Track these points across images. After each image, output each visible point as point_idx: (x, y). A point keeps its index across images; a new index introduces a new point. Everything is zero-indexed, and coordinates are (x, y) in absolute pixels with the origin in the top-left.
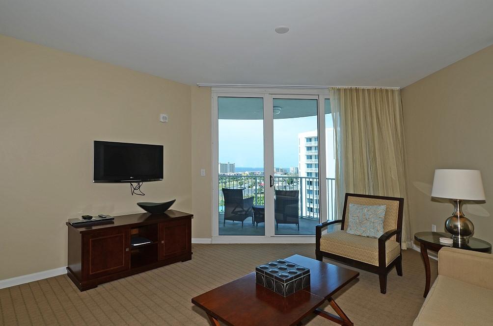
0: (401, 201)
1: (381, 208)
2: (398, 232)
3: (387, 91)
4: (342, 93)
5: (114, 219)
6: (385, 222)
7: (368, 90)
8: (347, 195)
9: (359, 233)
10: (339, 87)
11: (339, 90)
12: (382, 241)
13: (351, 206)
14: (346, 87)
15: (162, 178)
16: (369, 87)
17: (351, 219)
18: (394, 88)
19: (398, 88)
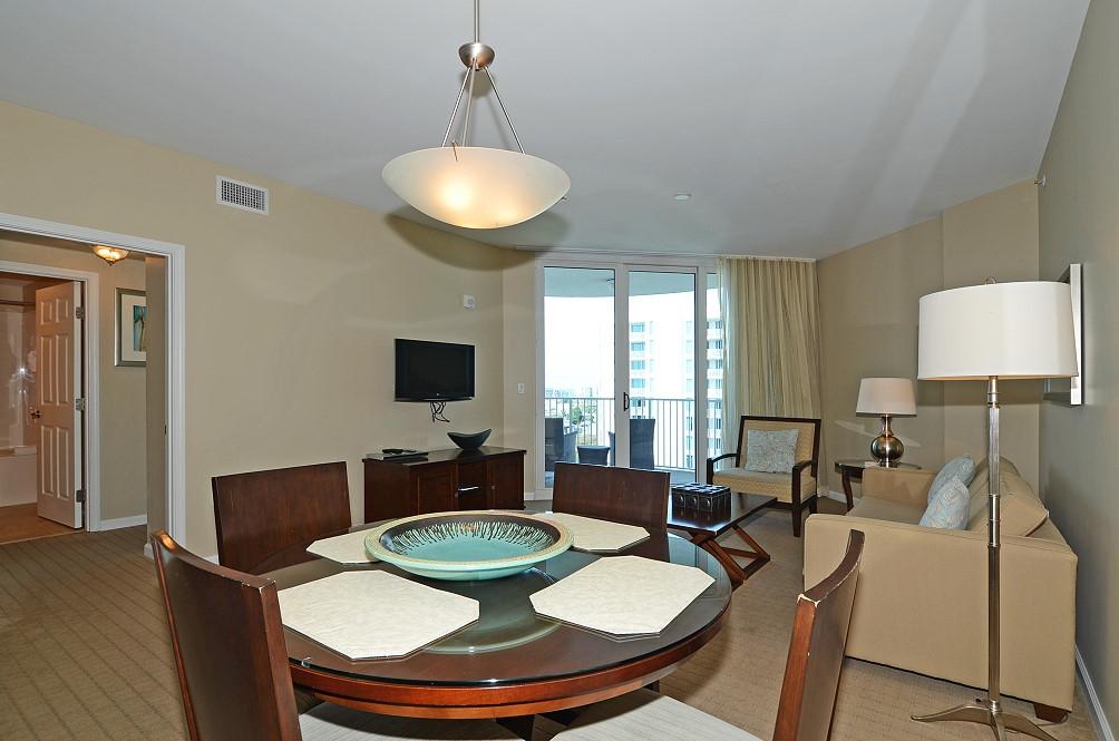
0: (818, 423)
1: (792, 433)
2: (814, 464)
3: (797, 263)
4: (734, 265)
5: (427, 454)
6: (797, 451)
7: (772, 262)
8: (744, 418)
9: (761, 468)
10: (731, 256)
11: (730, 261)
12: (797, 471)
13: (749, 433)
14: (740, 257)
15: (473, 396)
16: (772, 258)
17: (750, 450)
18: (807, 260)
19: (814, 260)
